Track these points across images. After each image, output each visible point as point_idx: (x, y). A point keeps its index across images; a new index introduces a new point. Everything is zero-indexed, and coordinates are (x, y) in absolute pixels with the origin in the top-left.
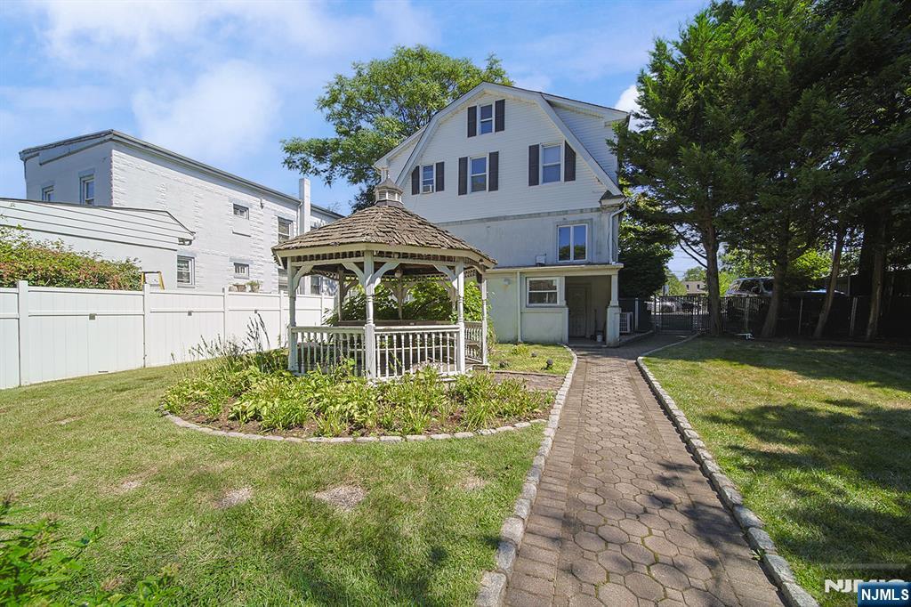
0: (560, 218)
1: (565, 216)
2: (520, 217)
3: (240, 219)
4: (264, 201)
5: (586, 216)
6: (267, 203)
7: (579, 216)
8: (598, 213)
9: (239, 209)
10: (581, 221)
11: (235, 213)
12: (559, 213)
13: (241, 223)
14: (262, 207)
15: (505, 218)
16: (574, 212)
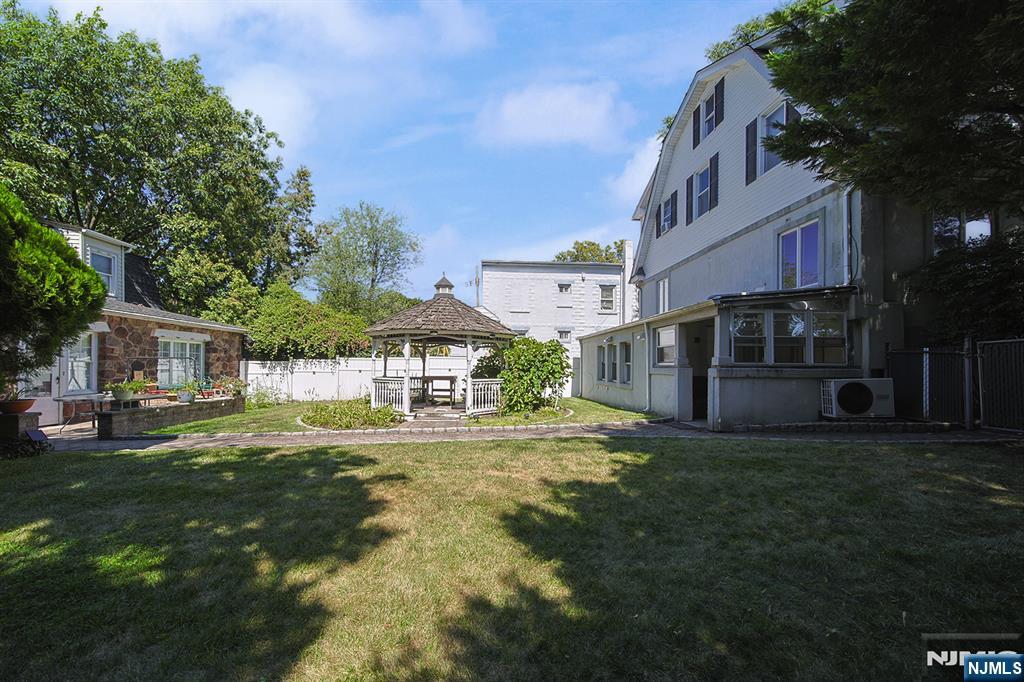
0: (781, 222)
1: (788, 216)
2: (737, 235)
3: (565, 295)
4: (584, 275)
5: (816, 205)
6: (587, 276)
7: (807, 210)
8: (831, 196)
9: (563, 287)
10: (809, 217)
11: (561, 291)
12: (780, 214)
13: (566, 298)
14: (583, 280)
15: (724, 242)
16: (799, 205)
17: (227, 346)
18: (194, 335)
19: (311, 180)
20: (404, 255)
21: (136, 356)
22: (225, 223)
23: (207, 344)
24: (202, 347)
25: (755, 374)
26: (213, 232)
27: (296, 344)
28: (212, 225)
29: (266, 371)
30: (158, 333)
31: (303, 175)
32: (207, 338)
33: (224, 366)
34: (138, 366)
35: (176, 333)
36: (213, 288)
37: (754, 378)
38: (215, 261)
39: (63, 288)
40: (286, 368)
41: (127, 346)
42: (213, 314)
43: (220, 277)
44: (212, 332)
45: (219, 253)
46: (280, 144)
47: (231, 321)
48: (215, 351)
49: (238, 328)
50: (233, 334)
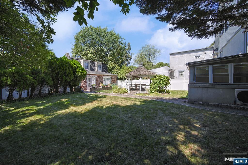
11: (196, 58)
17: (114, 78)
18: (109, 76)
19: (130, 45)
20: (156, 54)
21: (100, 80)
22: (115, 57)
23: (111, 78)
24: (110, 78)
25: (203, 86)
26: (113, 59)
27: (124, 77)
28: (113, 58)
29: (120, 82)
30: (103, 77)
31: (129, 44)
32: (111, 77)
33: (114, 81)
34: (101, 82)
35: (106, 76)
36: (113, 68)
37: (202, 87)
38: (114, 63)
39: (81, 73)
40: (123, 82)
41: (99, 79)
42: (113, 73)
43: (114, 66)
44: (112, 76)
45: (114, 62)
46: (125, 40)
47: (116, 74)
48: (112, 79)
49: (117, 75)
50: (115, 76)
